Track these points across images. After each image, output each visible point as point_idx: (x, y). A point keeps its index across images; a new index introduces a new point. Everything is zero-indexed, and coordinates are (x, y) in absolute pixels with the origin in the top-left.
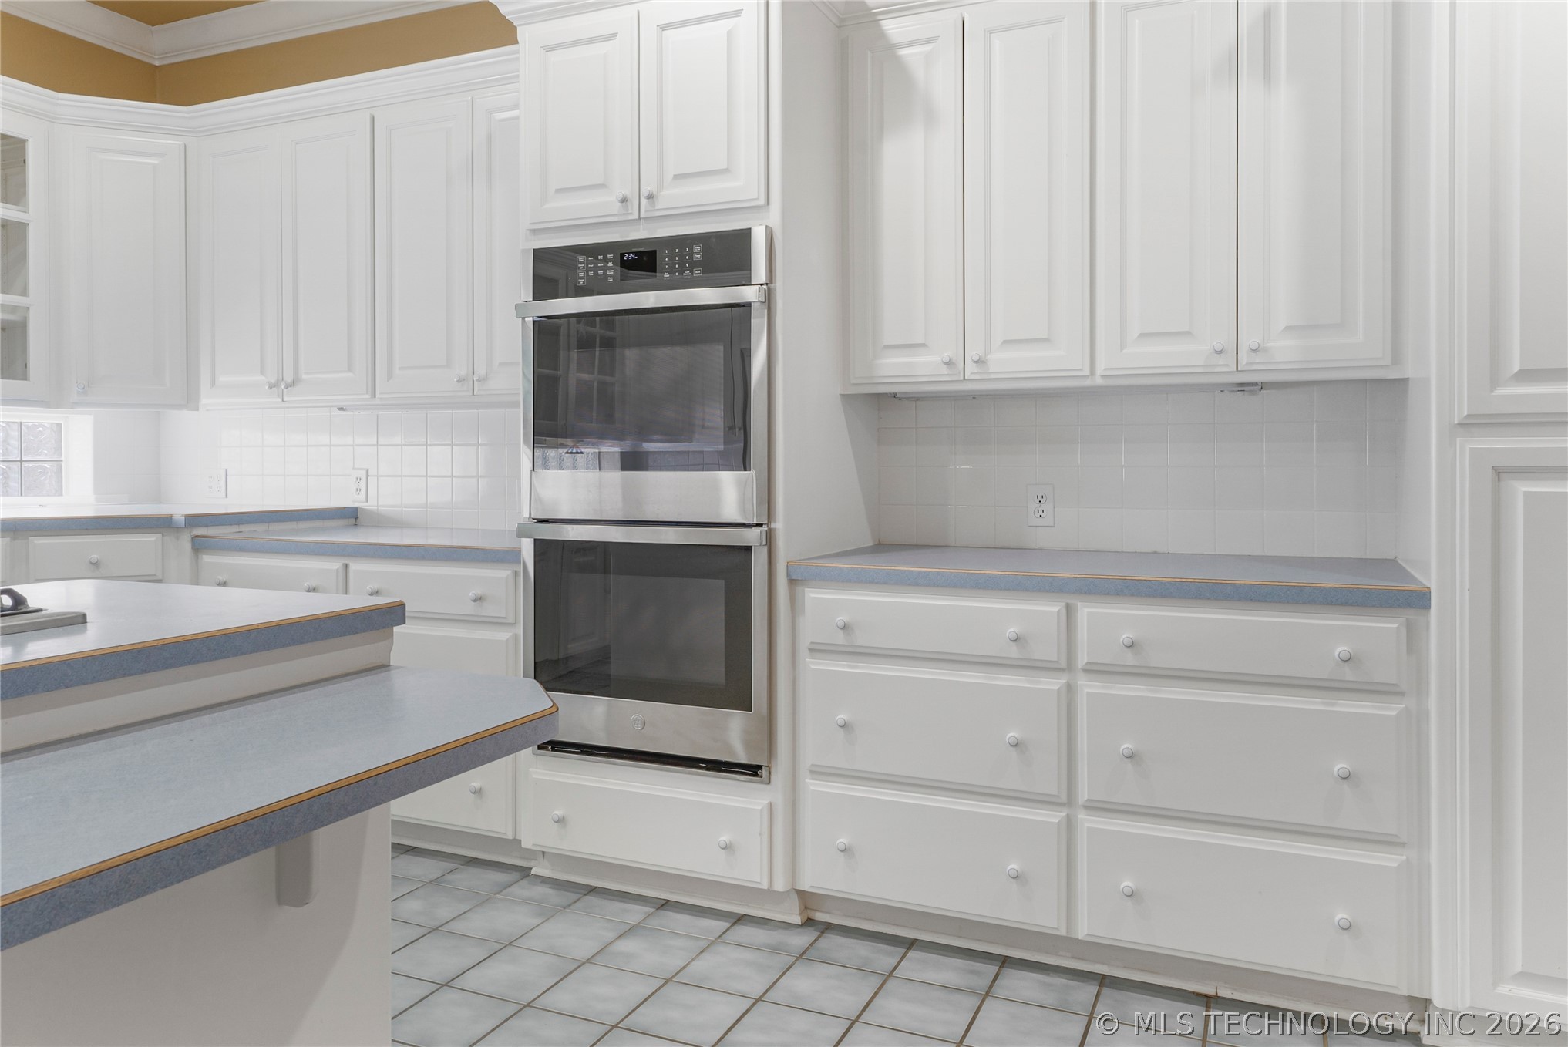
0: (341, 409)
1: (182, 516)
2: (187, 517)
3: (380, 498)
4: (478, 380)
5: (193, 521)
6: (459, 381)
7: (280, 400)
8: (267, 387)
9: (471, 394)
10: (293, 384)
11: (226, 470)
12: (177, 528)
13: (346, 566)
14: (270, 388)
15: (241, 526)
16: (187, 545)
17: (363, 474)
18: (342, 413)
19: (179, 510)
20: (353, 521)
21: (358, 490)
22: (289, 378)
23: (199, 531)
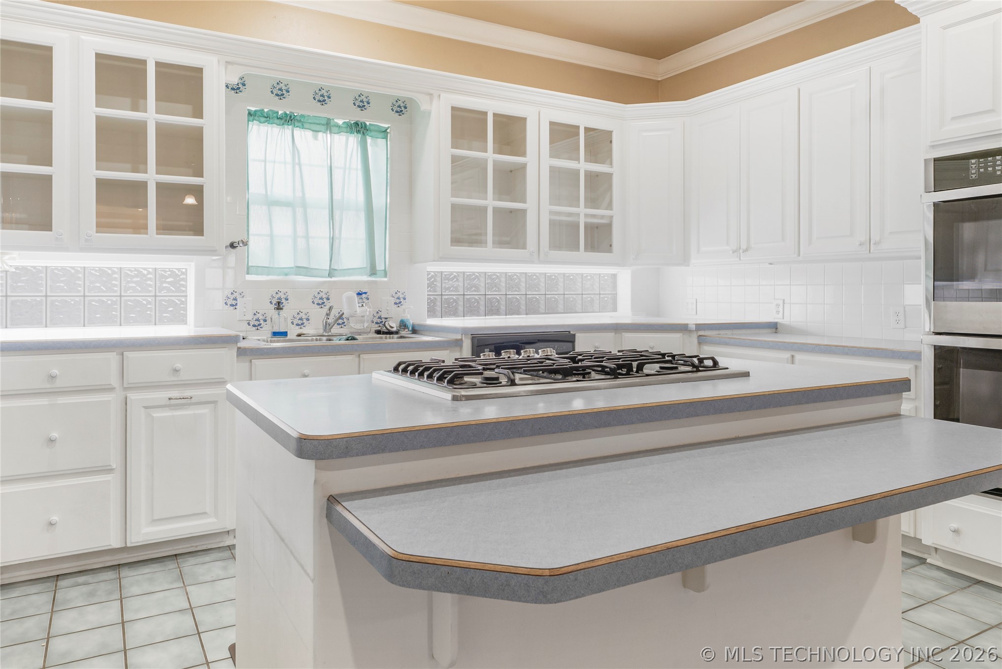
0: (770, 264)
1: (694, 324)
2: (697, 325)
3: (790, 316)
4: (875, 244)
5: (699, 327)
6: (860, 245)
7: (738, 259)
8: (731, 252)
9: (869, 252)
10: (746, 250)
11: (696, 299)
12: (690, 330)
13: (793, 356)
14: (733, 252)
15: (720, 331)
16: (695, 341)
17: (781, 303)
18: (771, 266)
19: (692, 319)
20: (774, 330)
21: (778, 312)
22: (744, 246)
23: (701, 333)
